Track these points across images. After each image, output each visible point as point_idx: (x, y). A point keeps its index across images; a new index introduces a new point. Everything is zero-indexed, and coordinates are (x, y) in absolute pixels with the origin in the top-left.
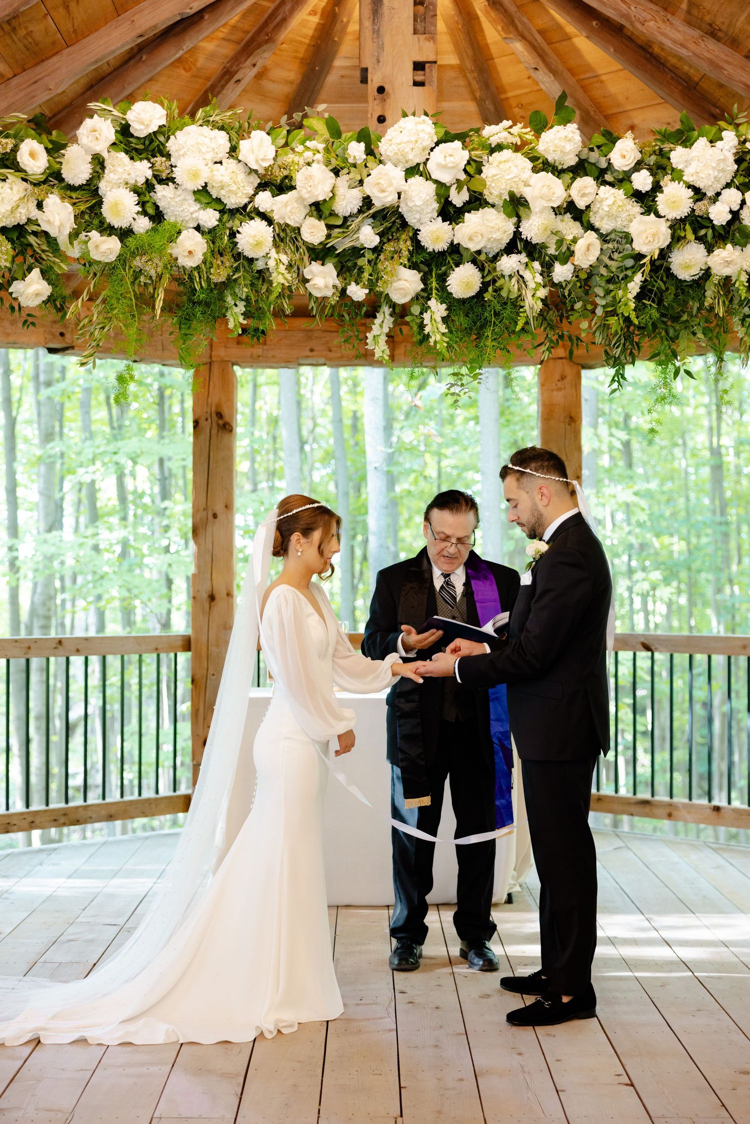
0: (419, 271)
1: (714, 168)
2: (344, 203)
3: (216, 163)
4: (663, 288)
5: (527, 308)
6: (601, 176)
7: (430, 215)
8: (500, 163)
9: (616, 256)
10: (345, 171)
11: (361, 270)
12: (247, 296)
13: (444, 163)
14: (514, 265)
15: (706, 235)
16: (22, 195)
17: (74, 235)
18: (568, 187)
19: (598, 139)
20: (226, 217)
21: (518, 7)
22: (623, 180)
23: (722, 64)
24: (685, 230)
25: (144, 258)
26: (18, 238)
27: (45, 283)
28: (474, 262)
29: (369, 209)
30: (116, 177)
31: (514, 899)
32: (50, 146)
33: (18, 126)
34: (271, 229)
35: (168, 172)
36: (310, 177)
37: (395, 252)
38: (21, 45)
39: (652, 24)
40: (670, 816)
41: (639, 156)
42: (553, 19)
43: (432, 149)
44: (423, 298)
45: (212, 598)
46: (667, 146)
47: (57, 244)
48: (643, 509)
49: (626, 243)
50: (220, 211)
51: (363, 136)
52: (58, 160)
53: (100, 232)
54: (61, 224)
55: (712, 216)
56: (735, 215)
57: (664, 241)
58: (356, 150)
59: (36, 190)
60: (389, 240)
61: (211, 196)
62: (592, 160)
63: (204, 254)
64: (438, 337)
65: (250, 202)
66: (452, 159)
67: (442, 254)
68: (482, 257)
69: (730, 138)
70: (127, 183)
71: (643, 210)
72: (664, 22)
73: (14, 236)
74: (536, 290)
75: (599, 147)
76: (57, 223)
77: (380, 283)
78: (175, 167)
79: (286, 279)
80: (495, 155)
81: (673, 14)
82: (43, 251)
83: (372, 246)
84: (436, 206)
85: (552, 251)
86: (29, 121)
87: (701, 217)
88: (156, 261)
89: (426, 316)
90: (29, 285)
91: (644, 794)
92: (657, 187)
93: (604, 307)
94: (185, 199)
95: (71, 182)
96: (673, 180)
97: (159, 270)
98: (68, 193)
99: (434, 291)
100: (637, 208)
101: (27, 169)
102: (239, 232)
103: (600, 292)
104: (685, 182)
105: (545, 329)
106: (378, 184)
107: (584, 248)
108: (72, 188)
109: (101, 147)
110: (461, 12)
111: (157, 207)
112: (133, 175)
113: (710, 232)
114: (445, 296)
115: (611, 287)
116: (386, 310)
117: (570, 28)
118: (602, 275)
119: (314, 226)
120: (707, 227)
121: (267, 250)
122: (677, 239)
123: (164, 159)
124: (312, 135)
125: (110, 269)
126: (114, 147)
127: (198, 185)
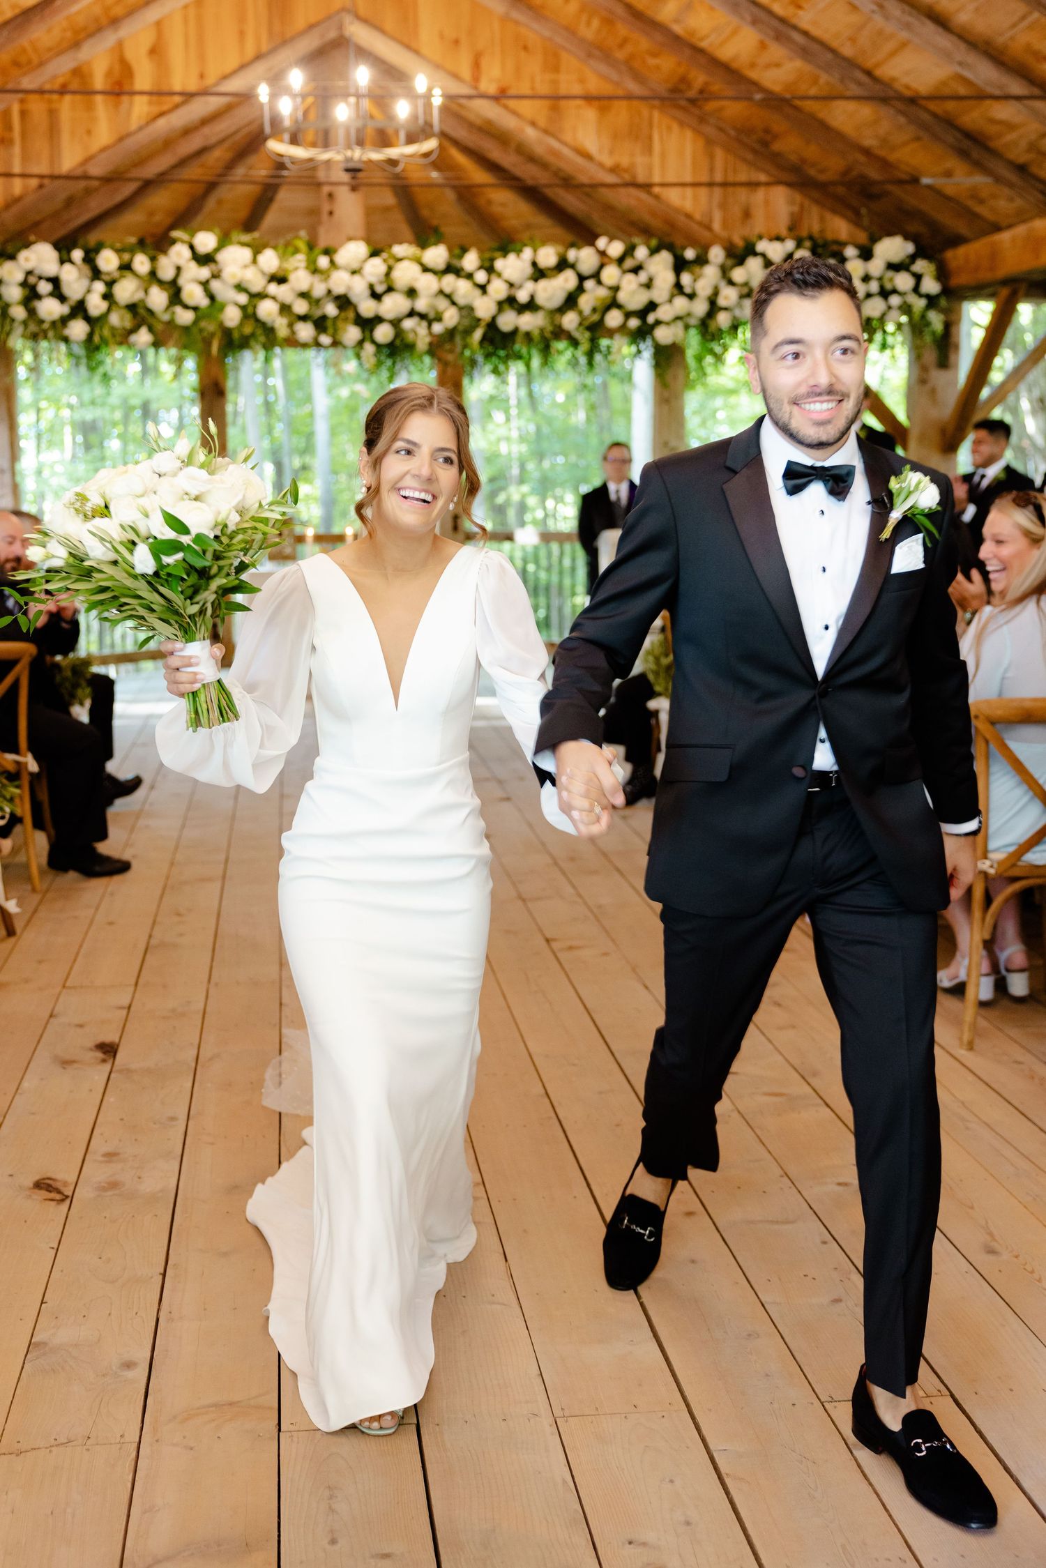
0: (359, 329)
1: (519, 270)
2: (317, 292)
3: (244, 268)
4: (495, 335)
5: (419, 347)
6: (458, 273)
7: (364, 298)
8: (403, 268)
9: (467, 319)
10: (318, 273)
11: (327, 328)
13: (372, 270)
14: (412, 325)
15: (516, 308)
16: (136, 286)
17: (168, 308)
18: (441, 281)
19: (457, 251)
20: (251, 298)
22: (470, 276)
24: (504, 305)
25: (206, 322)
26: (133, 310)
27: (150, 334)
28: (389, 322)
29: (331, 295)
30: (189, 276)
32: (151, 257)
33: (131, 245)
34: (276, 304)
35: (218, 273)
36: (298, 277)
37: (346, 318)
41: (479, 262)
43: (365, 261)
44: (360, 343)
46: (492, 257)
47: (155, 314)
49: (472, 311)
50: (248, 295)
51: (328, 252)
52: (156, 267)
53: (182, 307)
54: (160, 304)
55: (518, 298)
56: (532, 297)
57: (493, 311)
58: (323, 262)
59: (144, 283)
60: (341, 311)
61: (243, 287)
62: (453, 264)
63: (240, 319)
64: (371, 363)
65: (264, 290)
66: (377, 268)
67: (371, 318)
68: (394, 320)
69: (527, 253)
70: (195, 280)
71: (481, 294)
73: (131, 309)
74: (424, 337)
75: (456, 256)
76: (156, 302)
77: (338, 334)
78: (223, 271)
79: (285, 330)
80: (399, 264)
82: (148, 317)
83: (334, 315)
84: (367, 292)
85: (432, 317)
86: (137, 242)
87: (513, 298)
88: (213, 323)
89: (363, 354)
92: (489, 282)
94: (228, 289)
95: (163, 279)
96: (497, 277)
97: (214, 328)
98: (162, 285)
99: (367, 339)
100: (478, 292)
101: (139, 272)
102: (258, 307)
103: (459, 339)
104: (504, 278)
105: (431, 355)
106: (337, 281)
107: (451, 315)
108: (164, 283)
109: (182, 262)
111: (212, 292)
112: (199, 275)
113: (518, 306)
114: (373, 342)
115: (465, 336)
118: (460, 330)
119: (301, 304)
120: (517, 303)
121: (275, 317)
122: (500, 310)
123: (216, 266)
124: (297, 251)
125: (186, 329)
126: (190, 260)
127: (235, 281)
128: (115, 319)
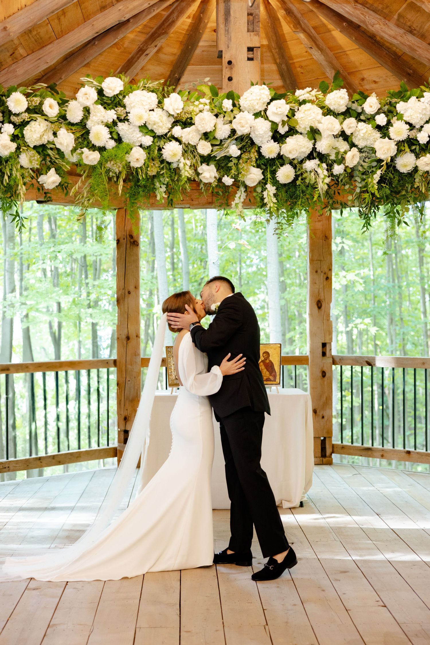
0: (261, 169)
1: (420, 113)
2: (221, 133)
3: (150, 110)
4: (392, 177)
5: (319, 188)
6: (358, 116)
7: (267, 139)
8: (305, 111)
9: (367, 160)
10: (222, 115)
11: (230, 169)
12: (168, 183)
13: (276, 112)
14: (313, 166)
15: (415, 149)
16: (45, 129)
17: (74, 150)
18: (341, 123)
19: (356, 96)
20: (156, 140)
21: (302, 14)
22: (370, 119)
23: (415, 48)
24: (404, 146)
25: (112, 163)
26: (42, 151)
27: (57, 176)
28: (291, 163)
29: (234, 135)
30: (97, 119)
31: (304, 504)
32: (60, 102)
33: (42, 90)
34: (181, 147)
35: (125, 115)
36: (203, 119)
37: (248, 159)
38: (33, 39)
39: (378, 26)
40: (382, 456)
41: (379, 106)
42: (321, 21)
43: (269, 104)
44: (263, 183)
45: (128, 338)
46: (394, 100)
47: (64, 155)
48: (361, 284)
49: (373, 153)
50: (153, 137)
51: (230, 96)
52: (64, 108)
53: (89, 149)
54: (68, 145)
55: (419, 139)
57: (393, 152)
58: (227, 104)
59: (53, 126)
60: (244, 152)
61: (148, 128)
62: (353, 108)
63: (145, 160)
64: (272, 205)
65: (169, 132)
66: (280, 109)
67: (273, 160)
68: (295, 162)
69: (428, 96)
70: (102, 122)
71: (381, 136)
72: (384, 25)
73: (40, 150)
74: (324, 179)
75: (357, 101)
76: (65, 144)
77: (240, 176)
78: (129, 113)
79: (189, 173)
80: (302, 106)
81: (389, 21)
82: (56, 158)
83: (236, 156)
84: (271, 134)
85: (333, 157)
86: (47, 87)
87: (413, 139)
88: (119, 164)
89: (265, 193)
90: (49, 177)
91: (368, 444)
92: (389, 123)
93: (360, 187)
94: (134, 131)
95: (72, 121)
96: (398, 120)
97: (120, 169)
98: (70, 127)
99: (269, 180)
100: (378, 135)
101: (48, 115)
102: (163, 148)
103: (359, 180)
104: (404, 121)
105: (328, 199)
106: (240, 123)
107: (351, 157)
108: (73, 125)
109: (90, 103)
110: (270, 17)
111: (119, 135)
112: (106, 118)
113: (418, 147)
114: (275, 182)
115: (364, 177)
116: (242, 189)
117: (331, 26)
118: (359, 171)
119: (204, 145)
120: (416, 145)
121: (179, 158)
122: (400, 151)
123: (123, 109)
124: (202, 95)
125: (93, 168)
126: (96, 102)
127: (142, 123)
128: (24, 160)
